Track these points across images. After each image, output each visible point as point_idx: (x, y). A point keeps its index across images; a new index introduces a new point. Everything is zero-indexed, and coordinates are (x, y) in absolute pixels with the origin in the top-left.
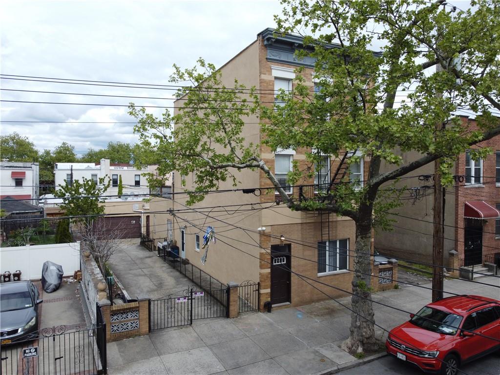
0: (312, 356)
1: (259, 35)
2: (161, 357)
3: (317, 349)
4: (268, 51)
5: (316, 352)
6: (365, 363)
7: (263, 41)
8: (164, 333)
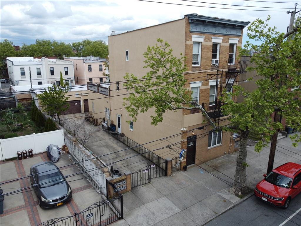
0: (218, 199)
1: (186, 16)
2: (145, 205)
3: (219, 193)
4: (191, 26)
5: (219, 196)
6: (244, 201)
7: (188, 20)
8: (138, 189)
